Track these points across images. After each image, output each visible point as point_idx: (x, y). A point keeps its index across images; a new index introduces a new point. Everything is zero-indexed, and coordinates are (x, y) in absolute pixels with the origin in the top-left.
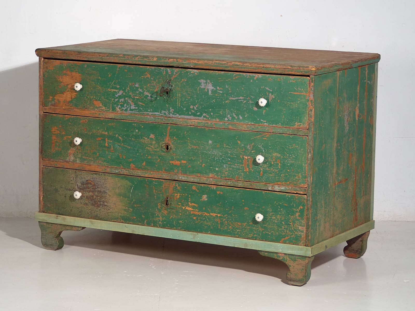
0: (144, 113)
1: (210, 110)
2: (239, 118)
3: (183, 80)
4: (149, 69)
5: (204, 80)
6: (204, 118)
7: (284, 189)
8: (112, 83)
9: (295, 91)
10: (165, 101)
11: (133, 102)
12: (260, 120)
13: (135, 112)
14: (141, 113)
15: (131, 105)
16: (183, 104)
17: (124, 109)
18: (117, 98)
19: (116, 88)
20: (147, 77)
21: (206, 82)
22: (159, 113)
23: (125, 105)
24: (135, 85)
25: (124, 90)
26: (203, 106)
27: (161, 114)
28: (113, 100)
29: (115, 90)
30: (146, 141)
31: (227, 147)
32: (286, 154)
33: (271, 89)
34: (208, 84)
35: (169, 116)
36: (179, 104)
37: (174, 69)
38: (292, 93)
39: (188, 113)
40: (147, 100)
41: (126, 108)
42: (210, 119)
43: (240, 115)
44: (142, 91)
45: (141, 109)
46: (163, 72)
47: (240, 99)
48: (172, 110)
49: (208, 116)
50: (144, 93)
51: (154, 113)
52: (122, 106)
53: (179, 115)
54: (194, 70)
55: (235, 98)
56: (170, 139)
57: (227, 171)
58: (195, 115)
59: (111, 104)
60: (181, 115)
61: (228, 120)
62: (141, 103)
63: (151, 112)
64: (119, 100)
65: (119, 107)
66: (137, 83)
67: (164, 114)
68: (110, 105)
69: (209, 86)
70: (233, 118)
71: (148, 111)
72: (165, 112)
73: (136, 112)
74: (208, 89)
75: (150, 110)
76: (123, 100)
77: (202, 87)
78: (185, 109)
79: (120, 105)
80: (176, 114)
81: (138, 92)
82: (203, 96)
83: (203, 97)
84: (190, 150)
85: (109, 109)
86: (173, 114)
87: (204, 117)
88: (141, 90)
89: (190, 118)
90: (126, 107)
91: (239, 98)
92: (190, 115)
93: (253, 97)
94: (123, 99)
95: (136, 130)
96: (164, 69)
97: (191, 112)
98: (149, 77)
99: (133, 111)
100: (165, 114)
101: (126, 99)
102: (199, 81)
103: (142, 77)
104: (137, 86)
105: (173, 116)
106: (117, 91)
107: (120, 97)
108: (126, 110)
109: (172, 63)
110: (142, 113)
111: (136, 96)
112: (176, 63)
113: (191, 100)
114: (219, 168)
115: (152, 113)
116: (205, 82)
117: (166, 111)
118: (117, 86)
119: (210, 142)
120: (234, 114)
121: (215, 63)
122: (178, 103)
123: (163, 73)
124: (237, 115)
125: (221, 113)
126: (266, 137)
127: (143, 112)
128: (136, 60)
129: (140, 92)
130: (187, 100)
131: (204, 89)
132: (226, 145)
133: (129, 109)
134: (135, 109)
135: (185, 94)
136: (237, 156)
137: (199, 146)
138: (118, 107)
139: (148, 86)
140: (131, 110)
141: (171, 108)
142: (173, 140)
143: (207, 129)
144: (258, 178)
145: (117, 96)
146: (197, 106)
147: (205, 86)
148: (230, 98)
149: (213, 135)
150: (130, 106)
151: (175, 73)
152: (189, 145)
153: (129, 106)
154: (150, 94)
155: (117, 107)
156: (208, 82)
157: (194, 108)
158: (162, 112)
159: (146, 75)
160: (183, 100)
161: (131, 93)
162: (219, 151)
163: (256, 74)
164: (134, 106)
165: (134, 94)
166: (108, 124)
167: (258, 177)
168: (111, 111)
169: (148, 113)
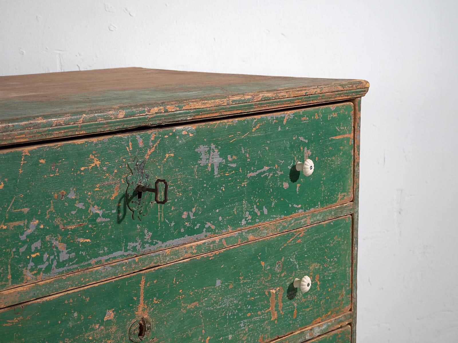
0: (89, 262)
1: (217, 211)
2: (262, 213)
3: (167, 155)
4: (96, 145)
5: (205, 146)
6: (208, 234)
7: (326, 328)
8: (8, 206)
9: (336, 133)
10: (135, 216)
11: (62, 241)
12: (292, 206)
13: (69, 268)
14: (82, 264)
15: (59, 252)
16: (168, 213)
17: (43, 266)
18: (24, 242)
19: (20, 216)
20: (92, 168)
21: (209, 149)
22: (122, 250)
23: (46, 256)
24: (68, 194)
25: (41, 218)
26: (205, 207)
27: (126, 254)
28: (14, 252)
29: (16, 224)
30: (96, 334)
31: (245, 281)
32: (327, 259)
33: (306, 139)
34: (212, 153)
35: (144, 250)
36: (162, 215)
37: (149, 132)
38: (334, 138)
39: (179, 232)
40: (94, 227)
41: (47, 264)
42: (217, 231)
43: (264, 207)
44: (84, 208)
45: (84, 254)
46: (128, 146)
47: (264, 172)
48: (148, 234)
49: (213, 227)
50: (89, 211)
51: (111, 256)
52: (38, 260)
53: (162, 243)
54: (187, 127)
55: (256, 172)
56: (146, 307)
57: (245, 334)
58: (191, 232)
59: (9, 267)
60: (166, 242)
61: (247, 223)
62: (82, 240)
63: (104, 254)
64: (29, 249)
65: (29, 268)
66: (71, 189)
67: (132, 251)
68: (7, 269)
69: (214, 157)
70: (254, 215)
71: (99, 255)
72: (135, 244)
73: (71, 267)
74: (212, 165)
75: (102, 252)
76: (38, 244)
77: (203, 162)
78: (173, 224)
79: (32, 261)
80: (156, 243)
81: (73, 212)
82: (205, 183)
83: (205, 185)
84: (183, 317)
85: (3, 283)
86: (151, 244)
87: (209, 230)
88: (80, 206)
89: (183, 242)
90: (48, 259)
91: (262, 170)
92: (182, 235)
93: (282, 162)
94: (40, 241)
95: (74, 312)
96: (128, 138)
97: (185, 227)
98: (98, 166)
99: (64, 266)
100: (134, 249)
101: (48, 238)
102: (196, 150)
103: (82, 169)
104: (72, 196)
105: (152, 248)
106: (22, 225)
107: (32, 238)
108: (48, 269)
109: (154, 117)
110: (86, 263)
111: (68, 223)
112: (163, 116)
113: (184, 199)
114: (233, 335)
115: (106, 257)
116: (207, 149)
117: (136, 242)
118: (23, 210)
119: (218, 283)
120: (255, 206)
121: (233, 101)
122: (159, 213)
123: (127, 148)
124: (260, 208)
125: (235, 213)
126: (300, 238)
127: (88, 260)
128: (77, 127)
129: (80, 211)
130: (176, 200)
131: (206, 166)
132: (244, 279)
133: (55, 263)
134: (70, 260)
135: (172, 188)
136: (260, 295)
137: (199, 300)
138: (27, 269)
139: (96, 189)
140: (60, 265)
141: (146, 231)
142: (153, 307)
143: (213, 257)
144: (291, 324)
145: (23, 238)
146: (194, 210)
147: (207, 159)
148: (249, 175)
149: (223, 266)
150: (58, 256)
151: (152, 141)
152: (183, 305)
153: (55, 257)
154: (100, 210)
155: (24, 269)
156: (213, 149)
157: (189, 215)
158: (128, 248)
159: (92, 161)
160: (169, 204)
161: (57, 221)
162: (233, 297)
163: (286, 112)
164: (68, 253)
165: (65, 221)
166: (4, 325)
167: (291, 322)
168: (10, 284)
169: (100, 258)
